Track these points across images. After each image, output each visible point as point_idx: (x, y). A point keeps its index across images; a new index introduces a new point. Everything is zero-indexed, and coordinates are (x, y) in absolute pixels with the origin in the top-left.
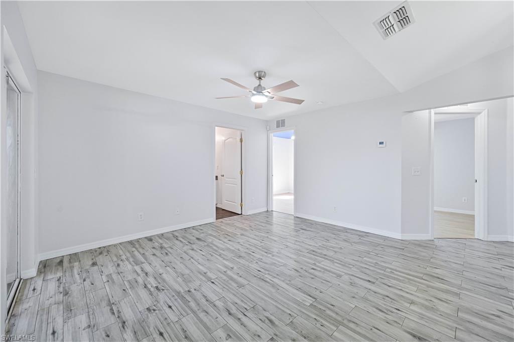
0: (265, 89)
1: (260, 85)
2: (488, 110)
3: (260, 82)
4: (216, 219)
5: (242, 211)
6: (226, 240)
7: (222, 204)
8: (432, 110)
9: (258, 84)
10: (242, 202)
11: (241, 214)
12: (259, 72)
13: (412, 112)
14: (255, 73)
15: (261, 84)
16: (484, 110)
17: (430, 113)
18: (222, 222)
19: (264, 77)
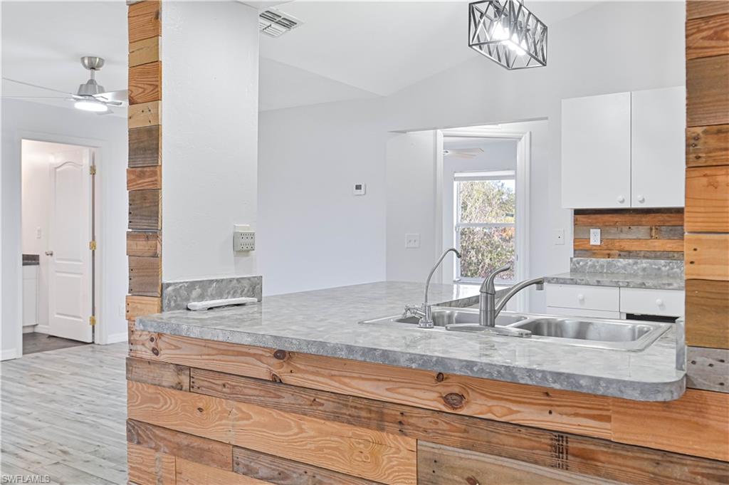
0: (102, 90)
1: (92, 82)
2: (530, 133)
3: (92, 75)
4: (24, 354)
5: (93, 336)
6: (33, 383)
7: (47, 324)
8: (438, 131)
9: (89, 78)
10: (93, 315)
11: (93, 343)
12: (90, 58)
13: (404, 132)
14: (83, 59)
15: (96, 79)
16: (525, 133)
17: (436, 135)
18: (37, 357)
19: (99, 66)
